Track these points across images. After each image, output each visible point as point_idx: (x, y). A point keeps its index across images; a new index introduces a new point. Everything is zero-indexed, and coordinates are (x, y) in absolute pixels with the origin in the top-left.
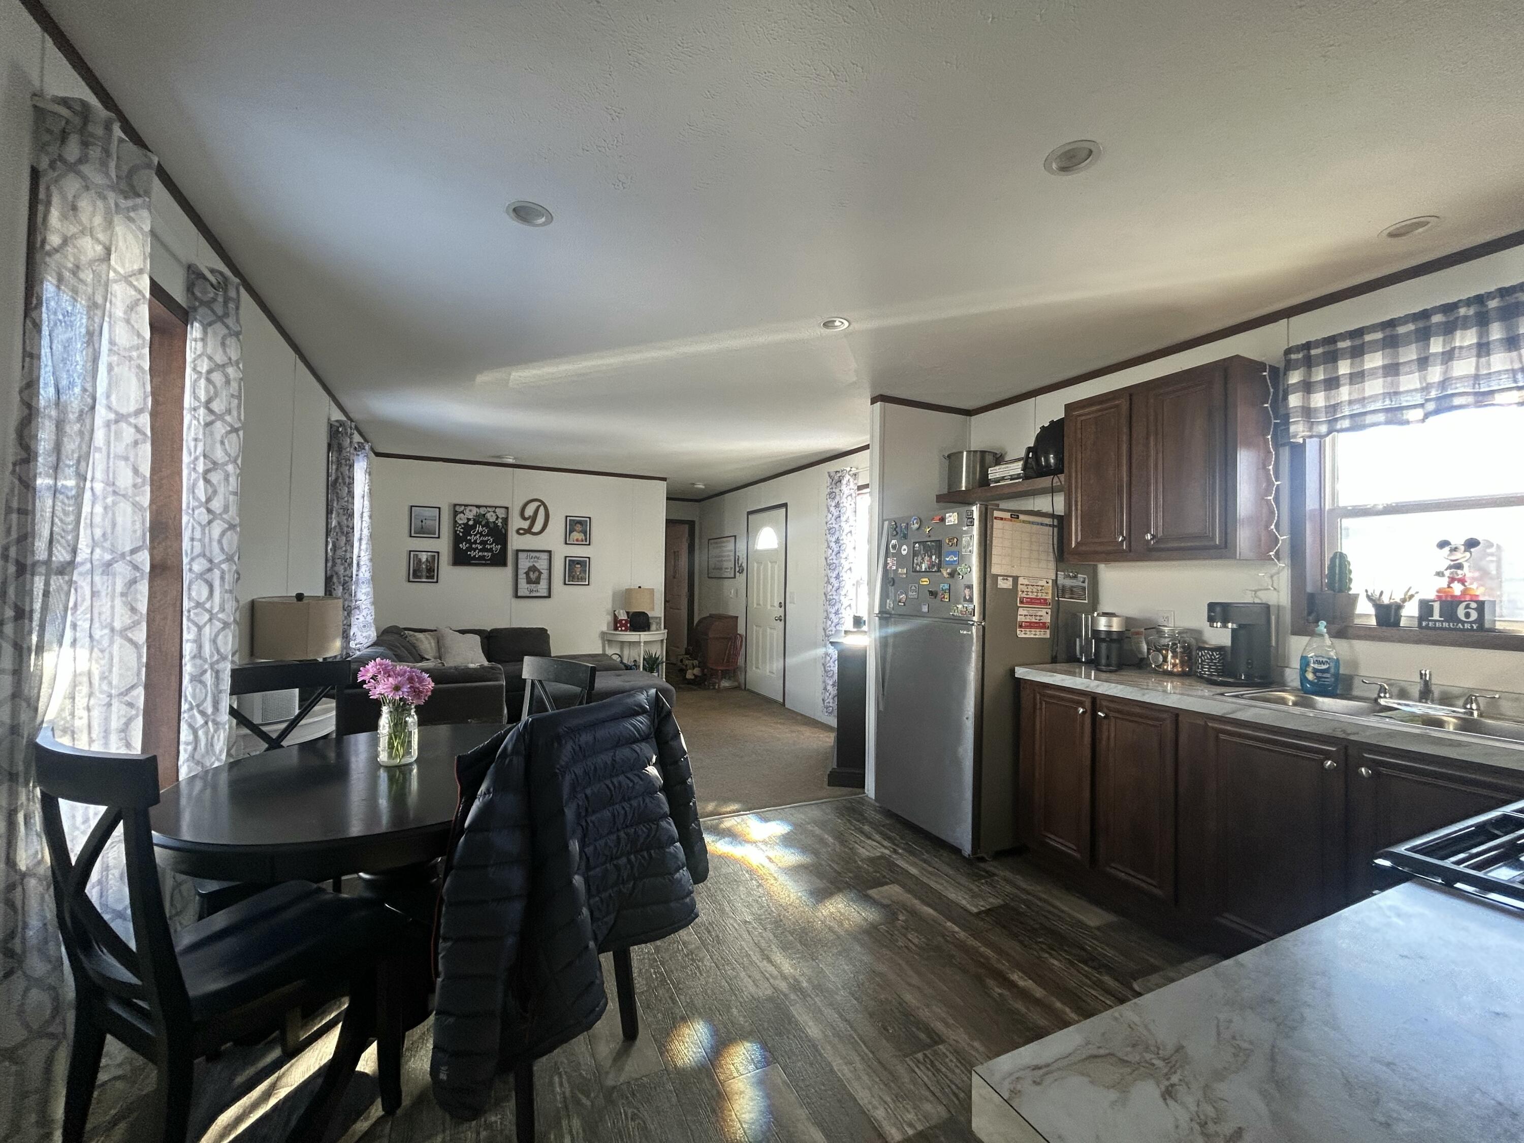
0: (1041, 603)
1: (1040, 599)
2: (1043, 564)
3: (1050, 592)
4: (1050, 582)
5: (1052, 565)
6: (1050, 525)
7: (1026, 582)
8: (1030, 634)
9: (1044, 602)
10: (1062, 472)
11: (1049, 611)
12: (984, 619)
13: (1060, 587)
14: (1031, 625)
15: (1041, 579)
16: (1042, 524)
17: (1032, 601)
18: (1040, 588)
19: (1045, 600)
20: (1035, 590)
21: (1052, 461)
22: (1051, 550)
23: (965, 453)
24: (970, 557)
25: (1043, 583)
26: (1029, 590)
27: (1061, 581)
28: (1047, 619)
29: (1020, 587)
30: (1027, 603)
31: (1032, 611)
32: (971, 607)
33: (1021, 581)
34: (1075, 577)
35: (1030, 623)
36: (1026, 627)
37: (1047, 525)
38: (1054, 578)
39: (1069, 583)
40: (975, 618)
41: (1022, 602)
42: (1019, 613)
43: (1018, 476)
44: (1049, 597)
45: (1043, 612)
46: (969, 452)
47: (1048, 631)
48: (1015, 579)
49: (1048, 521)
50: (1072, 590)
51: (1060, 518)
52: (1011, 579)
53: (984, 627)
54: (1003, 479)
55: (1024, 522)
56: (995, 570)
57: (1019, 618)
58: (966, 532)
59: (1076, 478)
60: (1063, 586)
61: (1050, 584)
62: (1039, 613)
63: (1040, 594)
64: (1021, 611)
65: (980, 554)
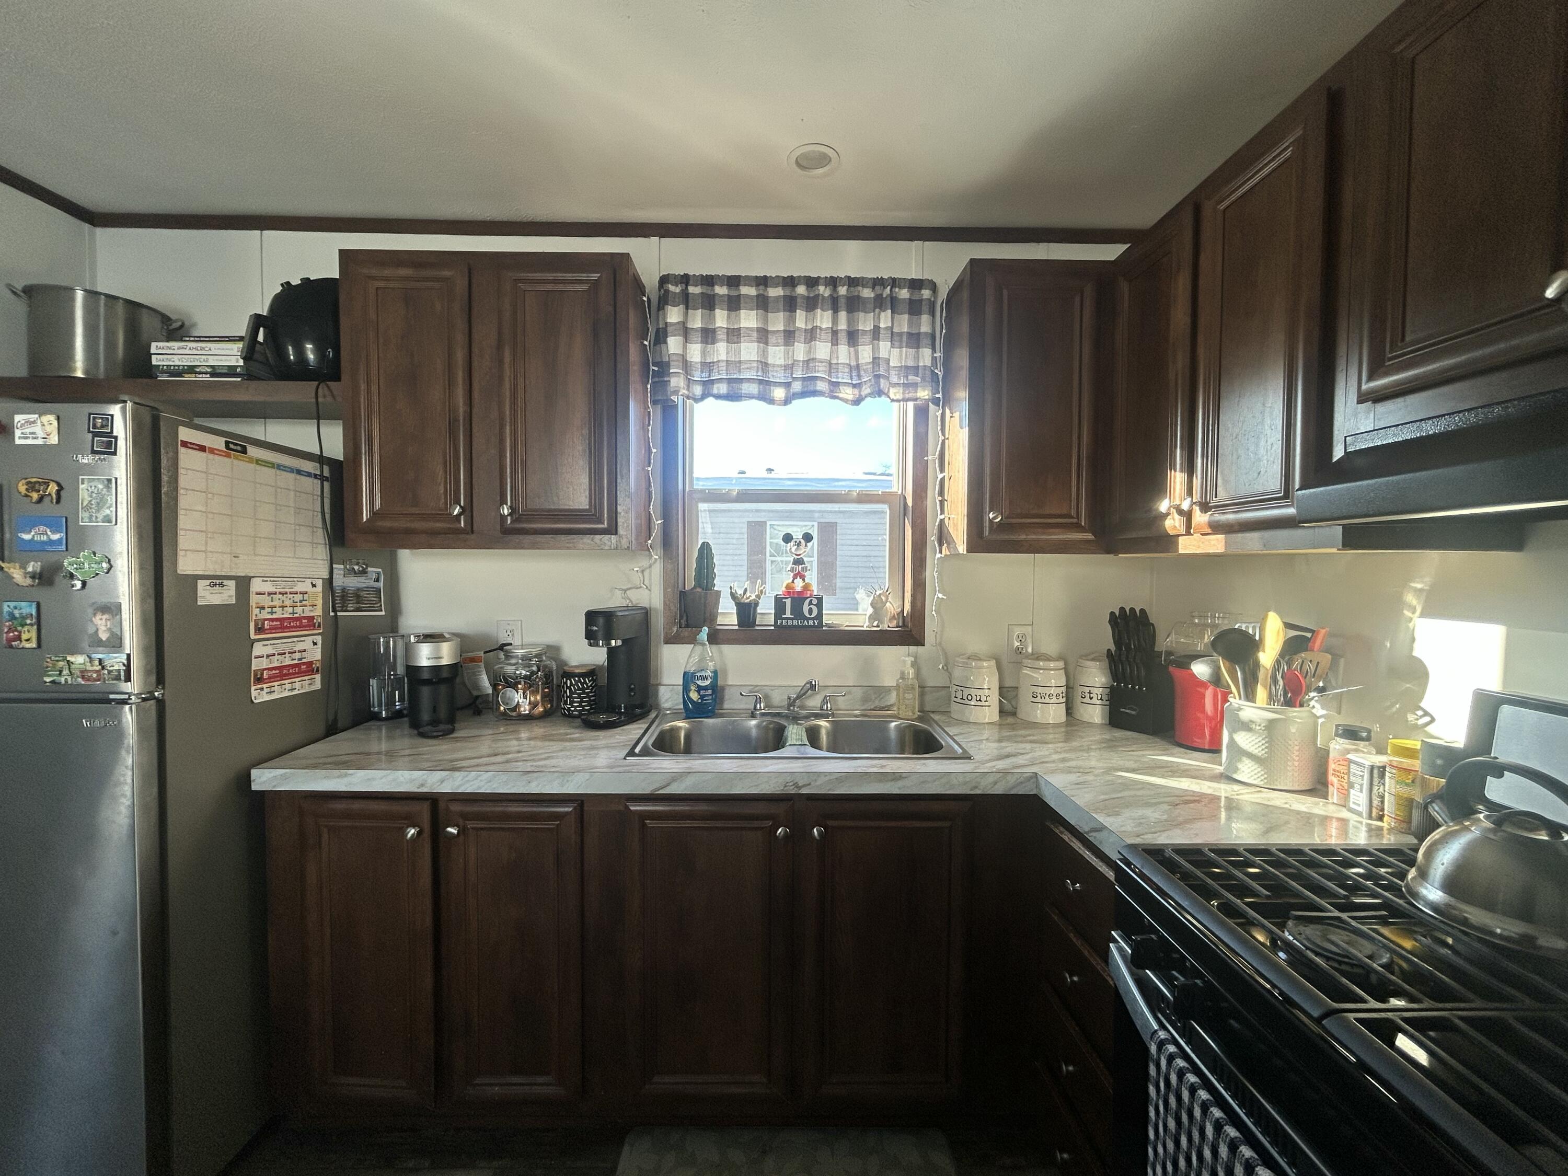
0: (301, 627)
1: (299, 619)
2: (305, 551)
3: (320, 602)
4: (319, 583)
5: (322, 553)
6: (315, 476)
7: (268, 587)
8: (281, 691)
9: (309, 623)
10: (338, 378)
11: (319, 639)
12: (160, 681)
13: (338, 591)
14: (282, 673)
15: (302, 579)
16: (299, 472)
17: (283, 625)
18: (298, 597)
19: (311, 618)
20: (288, 603)
21: (311, 356)
22: (320, 524)
23: (79, 295)
24: (107, 537)
25: (305, 586)
26: (275, 603)
27: (339, 581)
28: (315, 654)
29: (254, 600)
30: (273, 629)
31: (282, 645)
32: (116, 661)
33: (256, 585)
34: (364, 572)
35: (280, 668)
36: (272, 679)
37: (309, 475)
38: (326, 576)
39: (353, 582)
40: (133, 687)
41: (260, 629)
42: (255, 653)
43: (231, 371)
44: (318, 612)
45: (306, 644)
46: (92, 295)
47: (318, 677)
48: (243, 583)
49: (310, 466)
50: (358, 595)
51: (335, 465)
52: (232, 584)
53: (161, 703)
54: (191, 369)
55: (258, 462)
56: (187, 564)
57: (256, 665)
58: (90, 470)
59: (369, 392)
60: (344, 590)
61: (319, 588)
62: (300, 646)
63: (299, 610)
64: (258, 649)
65: (139, 528)
